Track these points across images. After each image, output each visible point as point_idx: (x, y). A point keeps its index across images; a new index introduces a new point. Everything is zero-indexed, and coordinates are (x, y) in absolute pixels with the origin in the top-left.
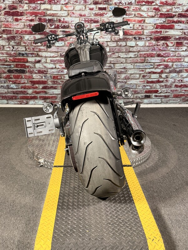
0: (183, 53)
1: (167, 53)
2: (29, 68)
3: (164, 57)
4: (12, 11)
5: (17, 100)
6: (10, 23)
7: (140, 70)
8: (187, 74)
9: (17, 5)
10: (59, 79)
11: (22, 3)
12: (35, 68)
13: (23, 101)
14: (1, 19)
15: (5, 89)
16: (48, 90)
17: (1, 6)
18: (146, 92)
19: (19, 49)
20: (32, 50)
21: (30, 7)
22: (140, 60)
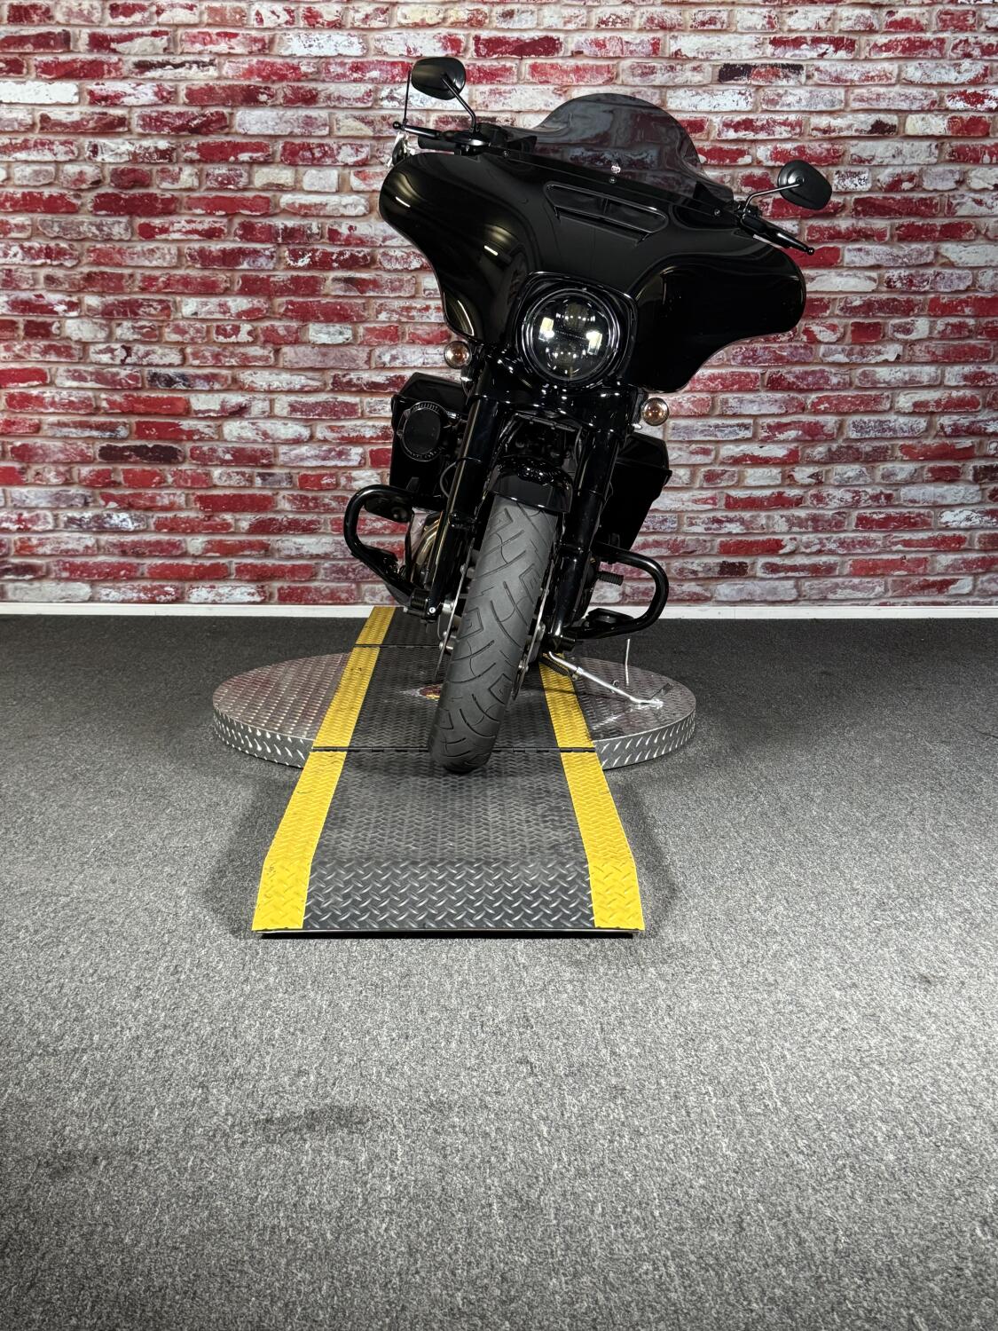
0: (883, 373)
1: (813, 373)
2: (194, 441)
3: (801, 391)
4: (126, 194)
5: (136, 584)
6: (118, 245)
7: (694, 446)
8: (910, 467)
9: (151, 171)
10: (328, 488)
11: (171, 161)
12: (221, 439)
13: (163, 587)
14: (82, 229)
15: (84, 536)
16: (278, 538)
17: (81, 173)
18: (726, 549)
19: (155, 359)
20: (211, 362)
21: (208, 175)
22: (693, 402)
